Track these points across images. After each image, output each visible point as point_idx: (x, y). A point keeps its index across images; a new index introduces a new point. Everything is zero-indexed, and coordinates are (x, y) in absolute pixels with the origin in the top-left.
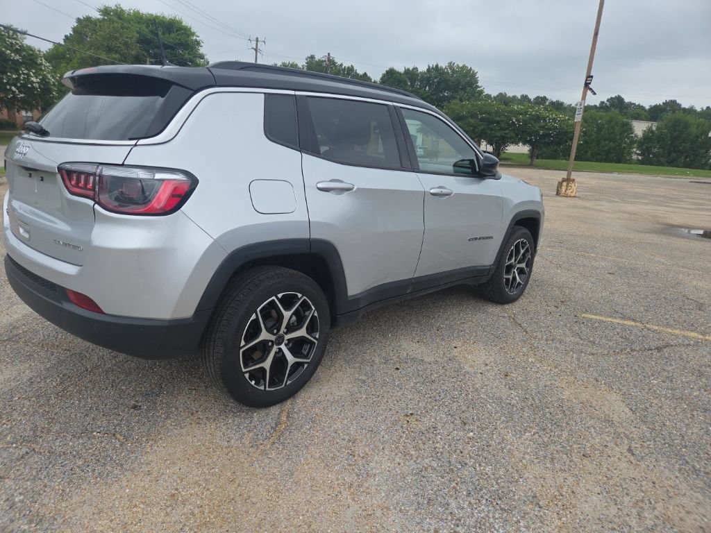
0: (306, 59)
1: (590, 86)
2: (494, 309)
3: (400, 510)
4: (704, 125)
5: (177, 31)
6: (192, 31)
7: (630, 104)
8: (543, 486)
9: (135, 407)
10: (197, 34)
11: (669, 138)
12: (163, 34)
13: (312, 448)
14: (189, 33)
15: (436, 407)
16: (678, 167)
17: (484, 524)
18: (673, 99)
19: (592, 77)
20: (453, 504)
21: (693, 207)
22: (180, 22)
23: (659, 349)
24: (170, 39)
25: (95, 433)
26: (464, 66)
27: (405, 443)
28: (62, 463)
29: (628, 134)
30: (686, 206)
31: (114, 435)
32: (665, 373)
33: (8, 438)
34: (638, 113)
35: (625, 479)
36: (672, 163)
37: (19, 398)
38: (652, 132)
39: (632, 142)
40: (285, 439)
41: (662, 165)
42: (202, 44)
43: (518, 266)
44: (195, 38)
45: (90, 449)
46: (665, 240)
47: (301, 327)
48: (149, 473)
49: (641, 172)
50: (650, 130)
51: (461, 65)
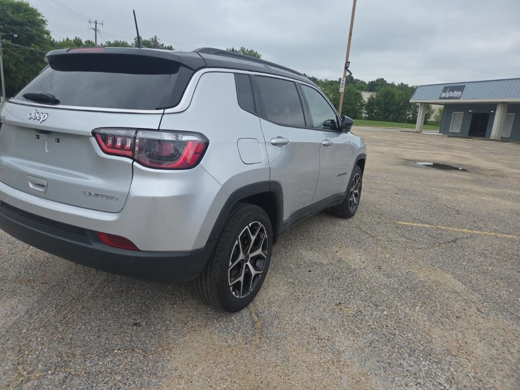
0: (135, 39)
1: (349, 69)
2: (343, 222)
3: (376, 375)
4: (402, 95)
5: (25, 11)
6: (38, 12)
7: (357, 80)
8: (447, 342)
9: (136, 324)
10: (43, 15)
11: (384, 103)
12: (13, 13)
13: (289, 338)
14: (35, 13)
15: (352, 296)
16: (389, 121)
17: (431, 374)
18: (382, 77)
19: (349, 63)
20: (405, 365)
21: (412, 147)
22: (28, 5)
23: (454, 241)
24: (18, 17)
25: (116, 351)
26: (252, 50)
27: (348, 325)
28: (103, 380)
29: (360, 100)
30: (407, 147)
31: (133, 350)
32: (467, 257)
33: (40, 366)
34: (363, 86)
35: (487, 329)
36: (386, 119)
37: (28, 330)
38: (373, 99)
39: (362, 105)
40: (267, 334)
41: (380, 120)
42: (47, 23)
43: (355, 192)
44: (40, 18)
45: (120, 365)
46: (411, 170)
47: (259, 248)
48: (181, 377)
49: (370, 125)
50: (372, 98)
51: (249, 50)
